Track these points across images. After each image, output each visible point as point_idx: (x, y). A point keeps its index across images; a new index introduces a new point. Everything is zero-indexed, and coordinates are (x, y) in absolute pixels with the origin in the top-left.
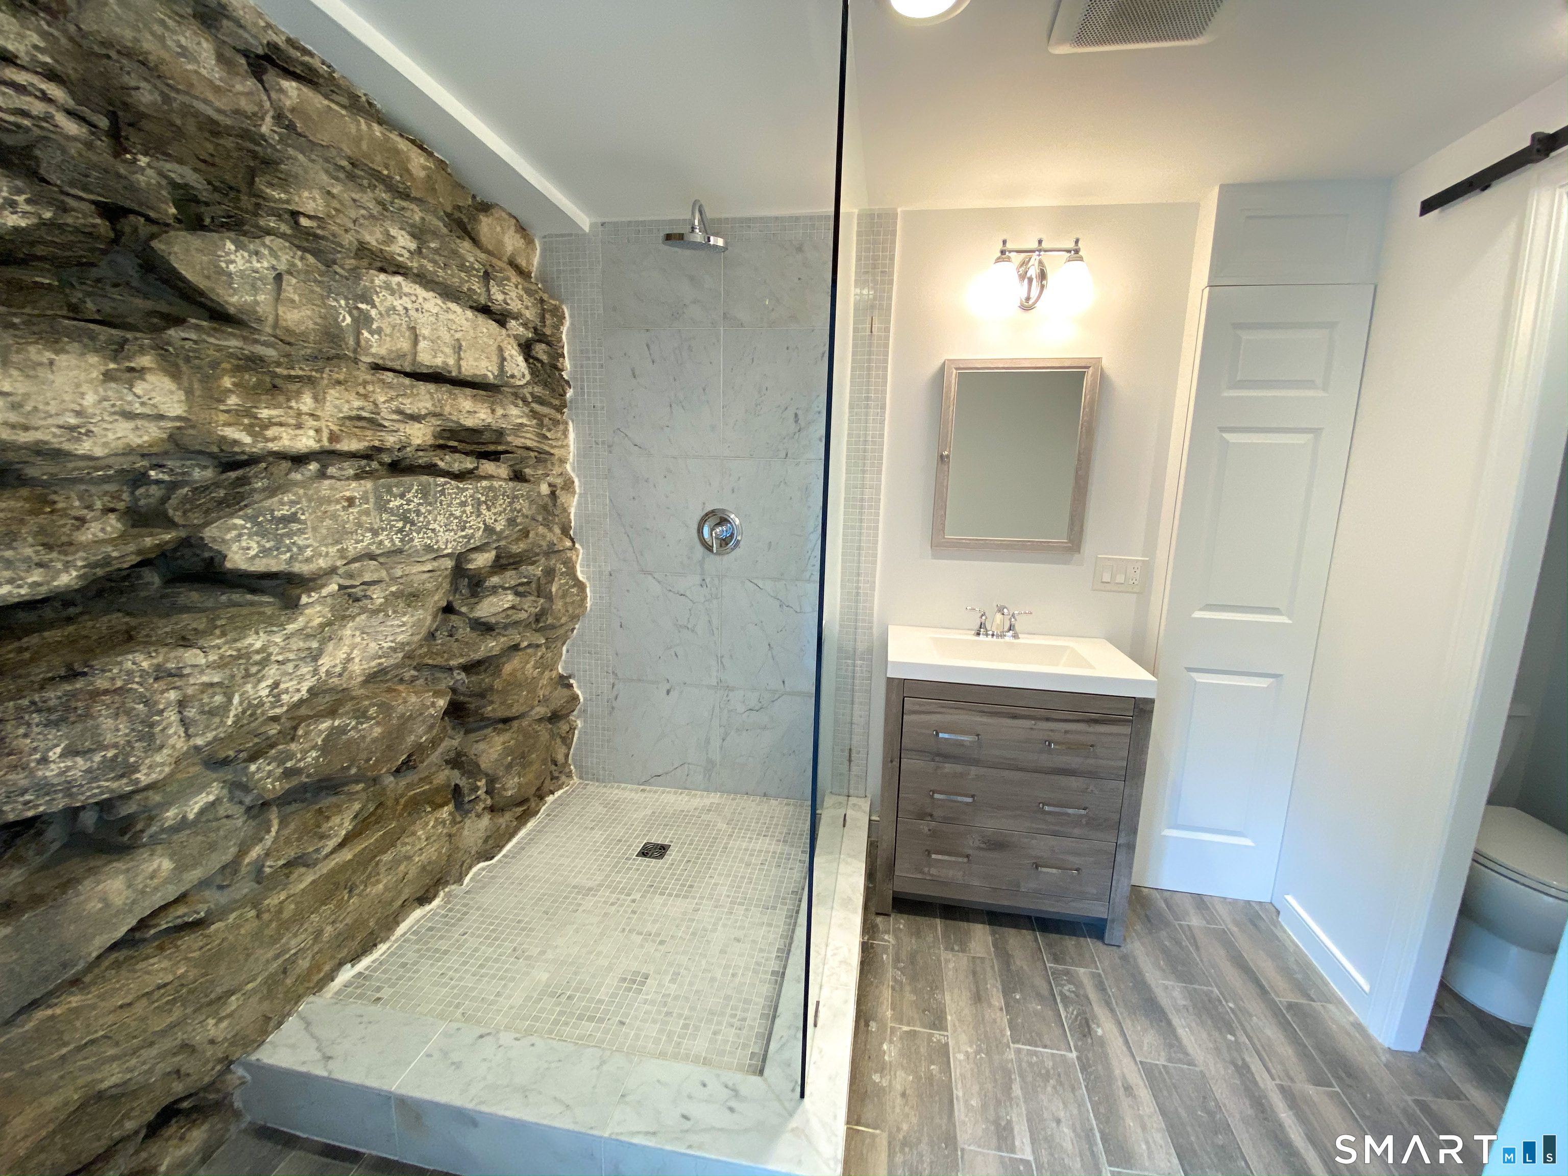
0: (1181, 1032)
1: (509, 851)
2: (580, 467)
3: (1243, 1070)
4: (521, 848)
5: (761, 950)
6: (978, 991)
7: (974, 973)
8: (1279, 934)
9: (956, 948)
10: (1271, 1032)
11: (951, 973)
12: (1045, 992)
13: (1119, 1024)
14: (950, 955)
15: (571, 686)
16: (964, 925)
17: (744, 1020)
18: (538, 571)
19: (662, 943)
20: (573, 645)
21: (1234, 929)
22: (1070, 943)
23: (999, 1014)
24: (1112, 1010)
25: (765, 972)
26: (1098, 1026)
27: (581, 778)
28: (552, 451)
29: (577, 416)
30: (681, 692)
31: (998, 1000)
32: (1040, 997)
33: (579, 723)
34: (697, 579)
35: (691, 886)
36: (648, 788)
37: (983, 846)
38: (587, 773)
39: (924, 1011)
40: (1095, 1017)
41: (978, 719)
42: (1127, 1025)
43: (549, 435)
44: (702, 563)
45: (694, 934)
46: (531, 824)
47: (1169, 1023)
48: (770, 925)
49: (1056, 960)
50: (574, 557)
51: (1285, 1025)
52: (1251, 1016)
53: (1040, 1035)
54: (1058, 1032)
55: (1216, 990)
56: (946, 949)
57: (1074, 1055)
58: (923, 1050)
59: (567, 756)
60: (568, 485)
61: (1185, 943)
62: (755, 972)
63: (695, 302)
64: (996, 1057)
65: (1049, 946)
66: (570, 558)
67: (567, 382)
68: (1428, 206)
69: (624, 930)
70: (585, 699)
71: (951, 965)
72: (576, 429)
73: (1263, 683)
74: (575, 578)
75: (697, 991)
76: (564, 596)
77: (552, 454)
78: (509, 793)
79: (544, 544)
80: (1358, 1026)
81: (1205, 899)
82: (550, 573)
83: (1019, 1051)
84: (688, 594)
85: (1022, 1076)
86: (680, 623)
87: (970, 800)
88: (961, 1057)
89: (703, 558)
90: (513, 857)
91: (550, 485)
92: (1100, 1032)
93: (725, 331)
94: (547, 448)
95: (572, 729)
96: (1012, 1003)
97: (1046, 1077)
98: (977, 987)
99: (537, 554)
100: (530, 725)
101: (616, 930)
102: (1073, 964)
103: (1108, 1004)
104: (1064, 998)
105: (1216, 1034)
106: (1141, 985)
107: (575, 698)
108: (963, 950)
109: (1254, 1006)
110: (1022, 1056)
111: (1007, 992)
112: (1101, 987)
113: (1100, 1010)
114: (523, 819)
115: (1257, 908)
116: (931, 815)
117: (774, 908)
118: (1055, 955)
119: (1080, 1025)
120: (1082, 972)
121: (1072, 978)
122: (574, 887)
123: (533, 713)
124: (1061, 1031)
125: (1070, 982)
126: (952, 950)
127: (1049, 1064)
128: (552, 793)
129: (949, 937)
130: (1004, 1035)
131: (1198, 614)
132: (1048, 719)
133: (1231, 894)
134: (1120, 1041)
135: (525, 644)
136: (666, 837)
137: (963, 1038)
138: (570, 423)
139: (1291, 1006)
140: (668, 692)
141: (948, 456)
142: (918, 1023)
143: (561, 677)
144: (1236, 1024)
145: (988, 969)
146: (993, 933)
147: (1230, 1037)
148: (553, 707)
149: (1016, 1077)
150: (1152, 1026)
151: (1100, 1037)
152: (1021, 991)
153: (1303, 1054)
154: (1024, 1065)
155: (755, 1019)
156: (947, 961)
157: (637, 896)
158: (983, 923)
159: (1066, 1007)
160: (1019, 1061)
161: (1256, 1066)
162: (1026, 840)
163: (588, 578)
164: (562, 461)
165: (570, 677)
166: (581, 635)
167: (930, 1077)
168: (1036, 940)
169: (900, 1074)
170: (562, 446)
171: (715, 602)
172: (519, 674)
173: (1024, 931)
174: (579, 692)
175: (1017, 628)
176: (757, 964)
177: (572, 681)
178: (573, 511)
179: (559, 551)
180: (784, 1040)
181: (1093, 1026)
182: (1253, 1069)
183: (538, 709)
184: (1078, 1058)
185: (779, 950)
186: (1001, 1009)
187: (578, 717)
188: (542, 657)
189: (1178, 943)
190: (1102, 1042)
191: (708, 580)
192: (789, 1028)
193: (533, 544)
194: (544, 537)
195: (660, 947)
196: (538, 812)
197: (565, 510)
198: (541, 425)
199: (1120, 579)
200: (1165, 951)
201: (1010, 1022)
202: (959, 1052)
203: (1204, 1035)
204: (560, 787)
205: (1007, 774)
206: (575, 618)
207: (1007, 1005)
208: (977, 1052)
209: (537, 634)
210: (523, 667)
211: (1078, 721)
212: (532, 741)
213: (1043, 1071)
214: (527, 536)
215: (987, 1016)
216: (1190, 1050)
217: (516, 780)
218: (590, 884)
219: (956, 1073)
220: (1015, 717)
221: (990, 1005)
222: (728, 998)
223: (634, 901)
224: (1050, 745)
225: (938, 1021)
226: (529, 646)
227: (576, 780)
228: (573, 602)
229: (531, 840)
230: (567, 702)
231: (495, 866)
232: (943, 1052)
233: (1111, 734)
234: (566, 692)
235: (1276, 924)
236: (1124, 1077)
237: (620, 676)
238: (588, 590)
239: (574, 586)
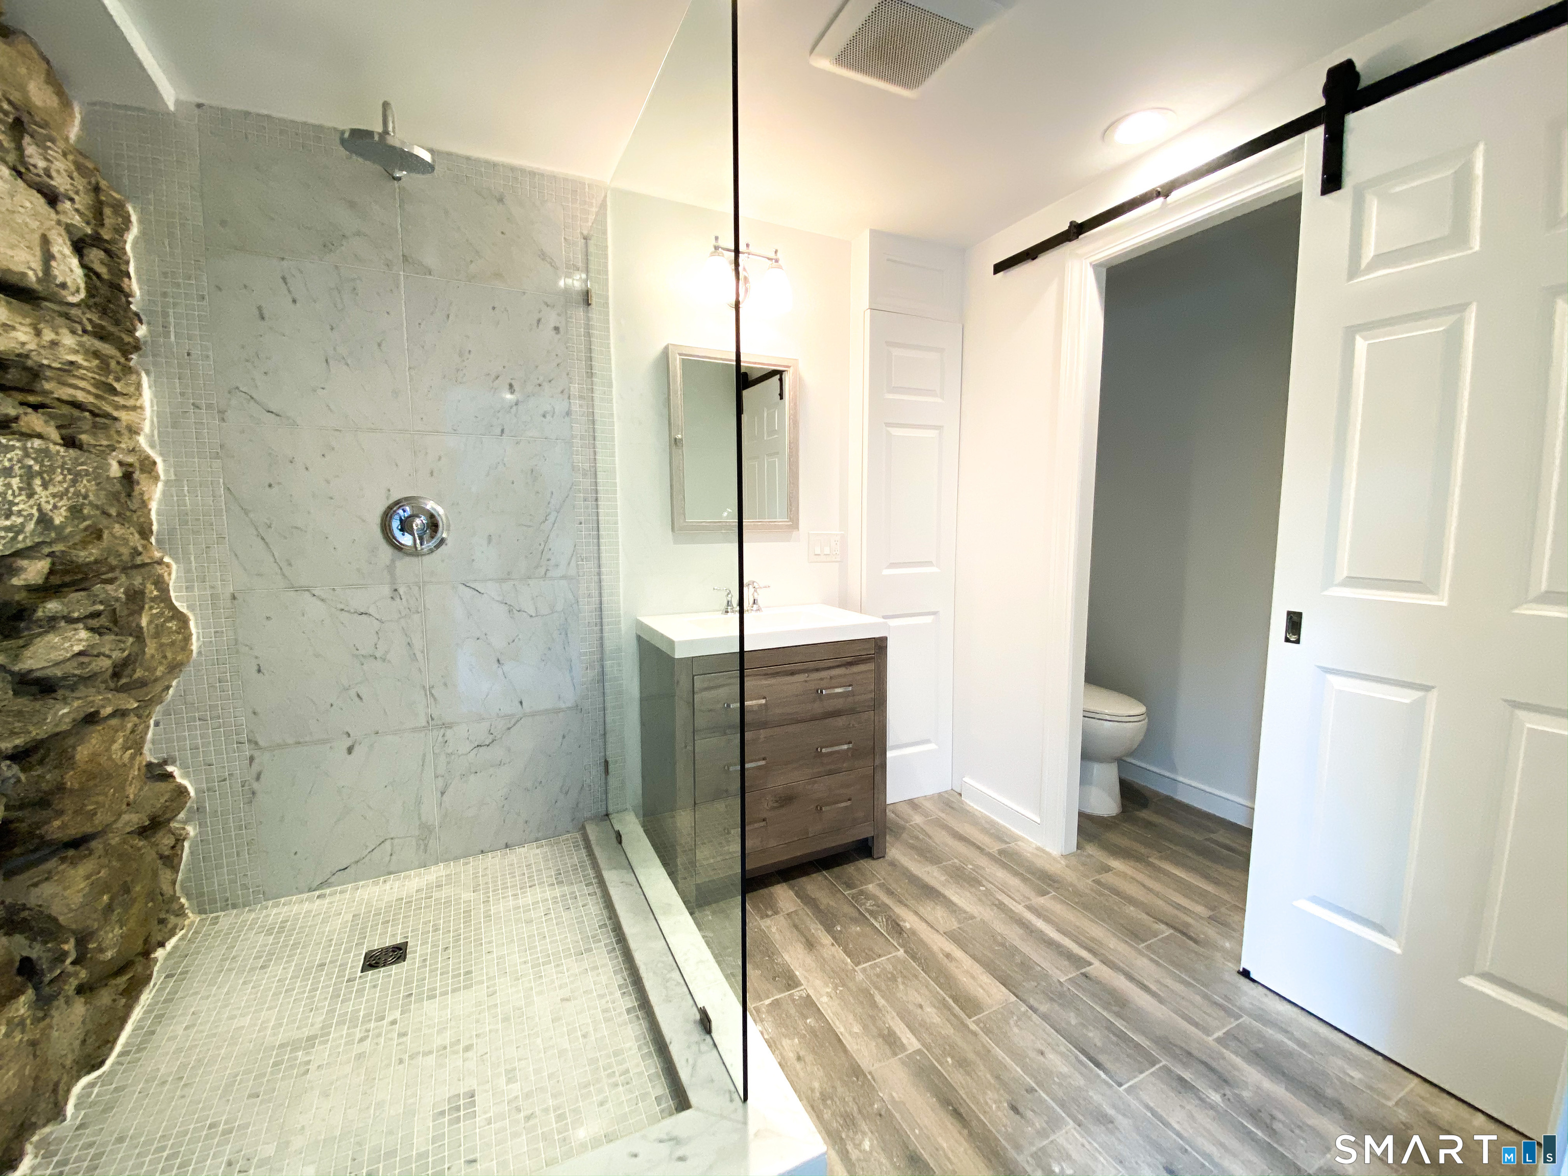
0: (955, 899)
1: (127, 1044)
2: (164, 440)
3: (1001, 907)
4: (147, 1035)
5: (601, 996)
6: (807, 940)
7: (796, 926)
8: (968, 808)
9: (770, 913)
10: (1001, 874)
11: (777, 936)
12: (856, 914)
13: (916, 913)
14: (768, 922)
15: (170, 776)
16: (764, 892)
17: (627, 1071)
18: (117, 591)
19: (468, 1049)
20: (167, 713)
21: (943, 815)
22: (850, 869)
23: (833, 949)
24: (906, 905)
25: (620, 1014)
26: (905, 921)
27: (202, 911)
28: (116, 414)
29: (155, 364)
30: (371, 747)
31: (827, 939)
32: (855, 921)
33: (191, 830)
34: (386, 590)
35: (468, 973)
36: (328, 891)
37: (775, 805)
38: (213, 901)
39: (774, 979)
40: (898, 916)
41: (764, 682)
42: (921, 910)
43: (118, 386)
44: (391, 569)
45: (506, 1019)
46: (146, 997)
47: (945, 897)
48: (596, 968)
49: (849, 886)
50: (166, 574)
51: (1004, 866)
52: (984, 868)
53: (871, 950)
54: (881, 940)
55: (956, 861)
56: (762, 918)
57: (902, 951)
58: (793, 1011)
59: (174, 883)
60: (148, 466)
61: (921, 836)
62: (607, 1020)
63: (358, 234)
64: (850, 984)
65: (838, 878)
66: (161, 576)
67: (137, 315)
68: (999, 268)
69: (401, 1061)
70: (197, 791)
71: (774, 930)
72: (155, 384)
73: (929, 619)
74: (173, 608)
75: (551, 1076)
76: (157, 635)
77: (116, 419)
78: (109, 954)
79: (125, 551)
80: (1038, 849)
81: (916, 801)
82: (136, 598)
83: (864, 970)
84: (372, 611)
85: (877, 988)
86: (362, 652)
87: (762, 763)
88: (825, 999)
89: (393, 561)
90: (139, 1051)
91: (121, 463)
92: (908, 925)
93: (406, 277)
94: (109, 409)
95: (179, 840)
96: (837, 936)
97: (894, 979)
98: (805, 937)
99: (112, 569)
100: (124, 842)
101: (389, 1065)
102: (862, 884)
103: (901, 902)
104: (871, 913)
105: (973, 890)
106: (914, 880)
107: (181, 791)
108: (776, 913)
109: (983, 862)
110: (869, 971)
111: (829, 929)
112: (890, 893)
113: (900, 911)
114: (132, 992)
115: (946, 796)
116: (727, 791)
117: (589, 950)
118: (845, 883)
119: (893, 927)
120: (871, 888)
121: (868, 896)
122: (282, 1046)
123: (119, 825)
124: (884, 939)
125: (867, 898)
126: (767, 916)
127: (889, 967)
128: (162, 944)
129: (759, 907)
130: (846, 964)
131: (887, 572)
132: (817, 670)
133: (929, 792)
134: (924, 925)
135: (109, 710)
136: (394, 935)
137: (818, 983)
138: (143, 375)
139: (1001, 852)
140: (350, 750)
141: (681, 440)
142: (775, 991)
143: (150, 765)
144: (980, 878)
145: (805, 917)
146: (792, 888)
147: (981, 888)
148: (149, 810)
149: (873, 991)
150: (936, 904)
151: (910, 929)
152: (839, 922)
153: (1025, 880)
154: (875, 979)
155: (638, 1065)
156: (769, 927)
157: (397, 1014)
158: (778, 883)
159: (876, 918)
160: (868, 977)
161: (1006, 901)
162: (810, 787)
163: (191, 607)
164: (133, 431)
165: (165, 762)
166: (183, 695)
167: (813, 1032)
168: (826, 878)
169: (786, 1042)
170: (134, 408)
171: (416, 617)
172: (103, 760)
173: (814, 875)
174: (185, 782)
175: (759, 602)
176: (605, 1011)
177: (170, 769)
178: (154, 506)
179: (144, 565)
180: (691, 1061)
181: (901, 923)
182: (1006, 903)
183: (126, 817)
184: (906, 952)
185: (620, 987)
186: (833, 945)
187: (186, 822)
188: (133, 732)
189: (917, 838)
190: (913, 932)
191: (402, 591)
192: (689, 1047)
193: (109, 551)
194: (125, 541)
195: (469, 1054)
196: (150, 977)
197: (144, 504)
198: (105, 367)
199: (827, 551)
200: (913, 847)
201: (845, 952)
202: (821, 996)
203: (968, 895)
204: (172, 933)
205: (791, 729)
206: (175, 668)
207: (834, 938)
208: (836, 988)
209: (123, 695)
210: (108, 749)
211: (838, 666)
212: (135, 865)
213: (889, 976)
214: (99, 537)
215: (825, 956)
216: (968, 909)
217: (117, 931)
218: (306, 1032)
219: (829, 1014)
220: (793, 673)
221: (823, 945)
222: (593, 1061)
223: (394, 1022)
224: (822, 692)
225: (791, 982)
226: (113, 715)
227: (192, 917)
228: (173, 643)
229: (158, 1016)
230: (172, 800)
231: (112, 1072)
232: (809, 1003)
233: (861, 672)
234: (162, 786)
235: (962, 802)
236: (942, 950)
237: (262, 743)
238: (192, 624)
239: (172, 618)
